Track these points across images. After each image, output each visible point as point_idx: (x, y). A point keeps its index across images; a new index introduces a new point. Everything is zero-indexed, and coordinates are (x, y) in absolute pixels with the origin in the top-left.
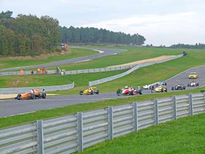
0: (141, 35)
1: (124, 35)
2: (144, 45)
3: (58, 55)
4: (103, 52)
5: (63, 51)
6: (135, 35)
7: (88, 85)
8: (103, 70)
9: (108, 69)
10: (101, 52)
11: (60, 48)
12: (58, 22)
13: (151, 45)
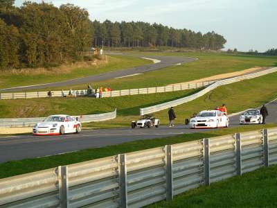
0: (219, 34)
1: (191, 33)
2: (223, 50)
3: (88, 66)
4: (159, 61)
5: (96, 60)
6: (209, 33)
7: (139, 113)
8: (160, 90)
9: (169, 88)
10: (156, 61)
11: (91, 55)
12: (87, 14)
13: (235, 50)
